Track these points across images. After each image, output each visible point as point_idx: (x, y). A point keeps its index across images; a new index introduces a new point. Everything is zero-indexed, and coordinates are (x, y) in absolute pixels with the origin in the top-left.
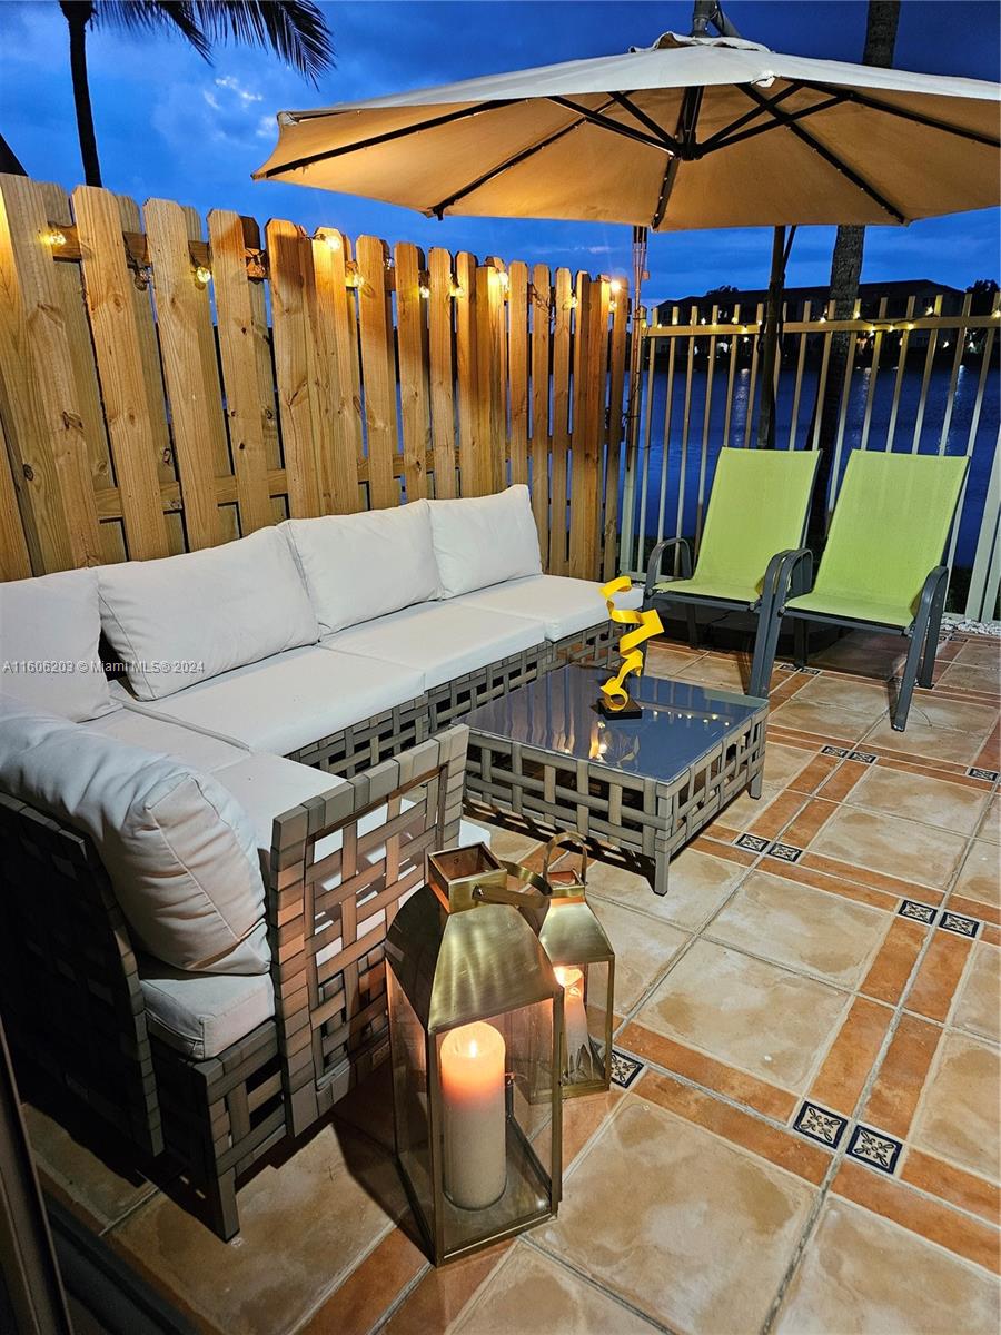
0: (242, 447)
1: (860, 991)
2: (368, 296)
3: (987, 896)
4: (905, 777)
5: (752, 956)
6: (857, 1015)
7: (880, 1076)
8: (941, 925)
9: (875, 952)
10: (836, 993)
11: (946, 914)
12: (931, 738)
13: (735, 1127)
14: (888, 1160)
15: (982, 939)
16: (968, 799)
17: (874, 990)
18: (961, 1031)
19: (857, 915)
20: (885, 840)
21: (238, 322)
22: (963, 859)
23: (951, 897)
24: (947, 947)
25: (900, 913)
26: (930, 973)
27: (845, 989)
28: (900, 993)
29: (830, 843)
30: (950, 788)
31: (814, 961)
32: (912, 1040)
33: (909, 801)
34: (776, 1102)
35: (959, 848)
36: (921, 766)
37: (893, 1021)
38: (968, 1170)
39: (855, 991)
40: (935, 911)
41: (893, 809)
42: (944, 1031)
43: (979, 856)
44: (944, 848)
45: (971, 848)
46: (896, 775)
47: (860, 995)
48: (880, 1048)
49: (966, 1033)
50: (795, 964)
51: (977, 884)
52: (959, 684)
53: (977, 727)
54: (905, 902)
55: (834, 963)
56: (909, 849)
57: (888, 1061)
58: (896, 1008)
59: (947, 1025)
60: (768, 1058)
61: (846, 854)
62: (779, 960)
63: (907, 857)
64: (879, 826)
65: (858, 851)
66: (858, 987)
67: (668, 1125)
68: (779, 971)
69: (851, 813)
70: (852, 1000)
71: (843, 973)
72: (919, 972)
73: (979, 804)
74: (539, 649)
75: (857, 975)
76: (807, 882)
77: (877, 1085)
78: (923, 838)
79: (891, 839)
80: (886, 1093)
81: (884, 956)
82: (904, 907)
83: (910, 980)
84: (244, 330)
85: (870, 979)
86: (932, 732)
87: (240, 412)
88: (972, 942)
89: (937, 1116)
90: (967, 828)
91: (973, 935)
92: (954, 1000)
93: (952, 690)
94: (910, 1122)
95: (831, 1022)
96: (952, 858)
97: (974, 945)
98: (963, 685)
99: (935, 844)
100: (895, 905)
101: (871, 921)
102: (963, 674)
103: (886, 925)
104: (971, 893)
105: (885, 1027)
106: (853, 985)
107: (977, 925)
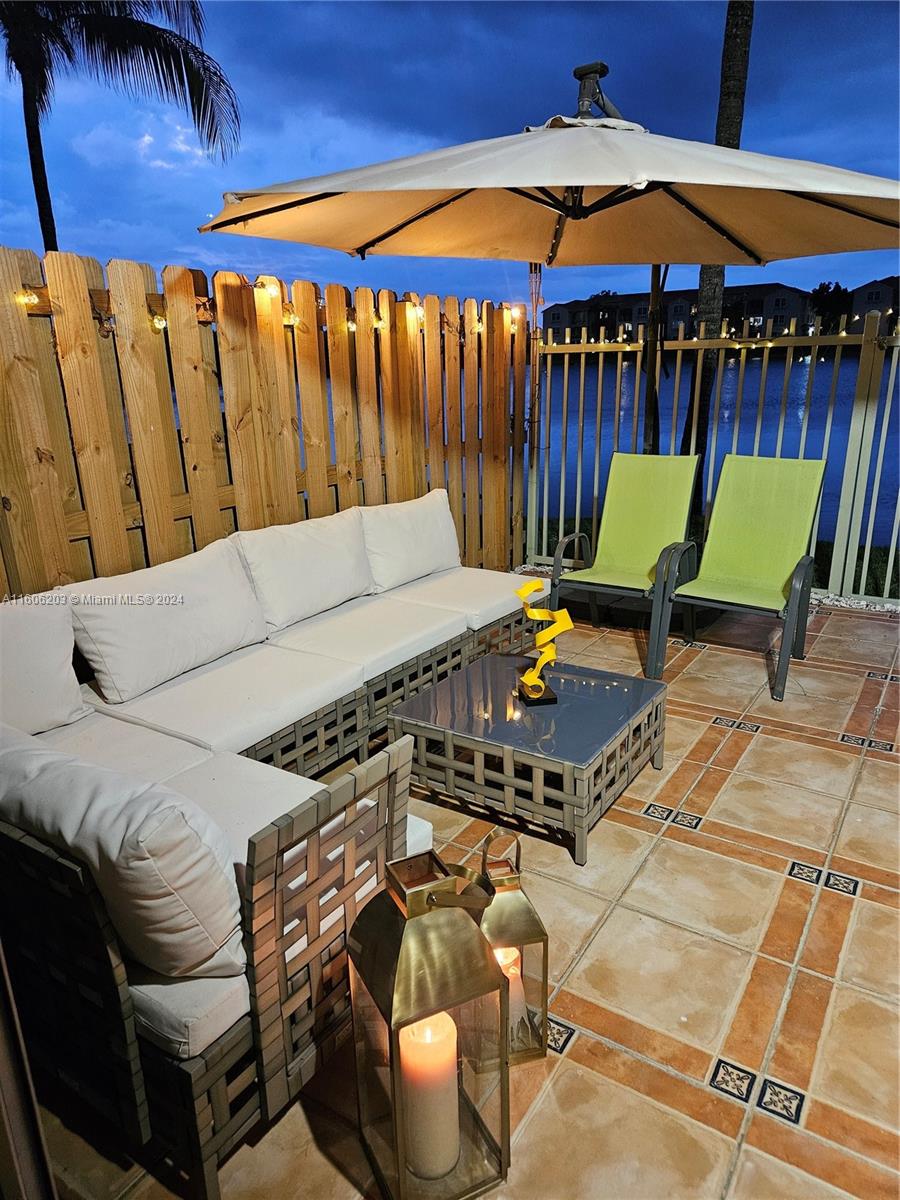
0: (195, 468)
1: (760, 951)
2: (304, 332)
3: (864, 855)
4: (787, 745)
5: (665, 921)
6: (760, 974)
7: (784, 1031)
8: (826, 885)
9: (771, 913)
10: (739, 953)
11: (829, 874)
12: (807, 706)
13: (659, 1087)
14: (793, 1111)
15: (862, 896)
16: (842, 763)
17: (773, 949)
18: (848, 985)
19: (752, 877)
20: (775, 805)
21: (189, 359)
22: (841, 819)
23: (833, 858)
24: (833, 906)
25: (790, 874)
26: (820, 931)
27: (748, 949)
28: (796, 950)
29: (725, 810)
30: (825, 754)
31: (718, 923)
32: (808, 995)
33: (792, 768)
34: (694, 1061)
35: (836, 811)
36: (799, 734)
37: (790, 979)
38: (863, 1117)
39: (756, 951)
40: (820, 872)
41: (777, 776)
42: (835, 985)
43: (855, 818)
44: (824, 811)
45: (847, 809)
46: (778, 743)
47: (761, 954)
48: (780, 1005)
49: (853, 987)
50: (701, 927)
51: (854, 845)
52: (827, 655)
53: (847, 695)
54: (794, 864)
55: (736, 925)
56: (794, 813)
57: (788, 1017)
58: (792, 966)
59: (837, 980)
60: (684, 1019)
61: (740, 820)
62: (688, 924)
63: (792, 821)
64: (767, 792)
65: (750, 817)
66: (757, 947)
67: (599, 1088)
68: (688, 934)
69: (741, 781)
70: (753, 959)
71: (745, 934)
72: (809, 931)
73: (852, 767)
74: (462, 638)
75: (755, 935)
76: (708, 848)
77: (780, 1040)
78: (805, 802)
79: (777, 804)
80: (788, 1047)
81: (779, 916)
82: (793, 868)
83: (802, 939)
84: (195, 368)
85: (768, 938)
86: (807, 701)
87: (193, 439)
88: (853, 899)
89: (833, 1067)
90: (843, 792)
91: (854, 893)
92: (841, 956)
93: (822, 661)
94: (810, 1074)
95: (737, 982)
96: (831, 820)
97: (855, 903)
98: (830, 655)
99: (816, 807)
100: (785, 867)
101: (765, 883)
102: (829, 645)
103: (778, 887)
104: (850, 853)
105: (783, 985)
106: (754, 945)
107: (857, 883)
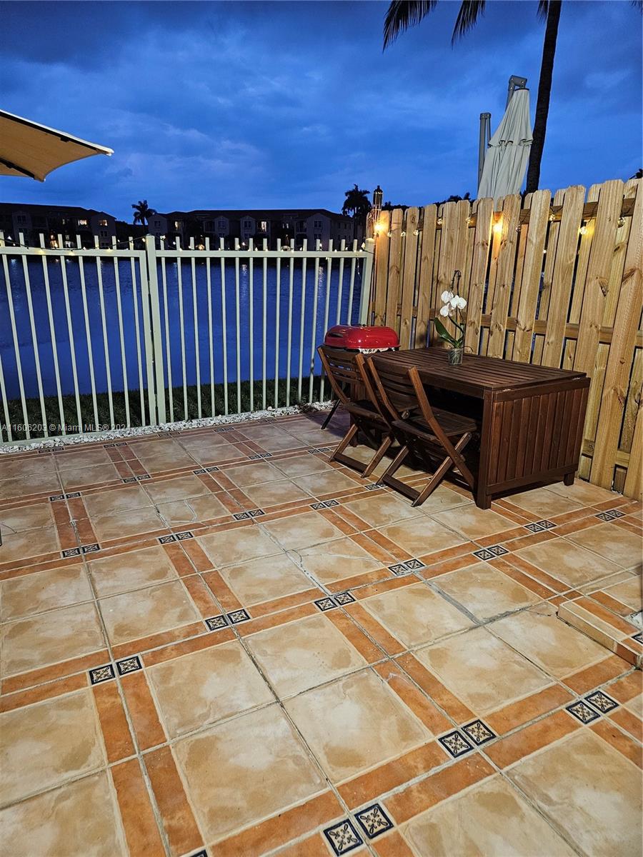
1: (110, 762)
3: (129, 635)
4: (28, 580)
5: (20, 802)
6: (121, 784)
7: (163, 813)
8: (121, 674)
9: (98, 725)
10: (97, 778)
11: (118, 664)
12: (22, 541)
15: (146, 666)
16: (75, 574)
17: (117, 754)
18: (178, 738)
20: (49, 634)
22: (100, 617)
23: (113, 650)
24: (134, 687)
25: (93, 683)
26: (137, 713)
27: (101, 769)
28: (132, 742)
29: (12, 662)
30: (60, 573)
31: (66, 766)
32: (161, 769)
33: (43, 596)
35: (93, 612)
36: (31, 565)
37: (142, 767)
38: (243, 828)
39: (107, 766)
40: (111, 666)
41: (36, 608)
42: (171, 746)
43: (107, 611)
44: (85, 617)
45: (99, 608)
46: (20, 581)
47: (112, 765)
48: (148, 793)
49: (181, 737)
50: (55, 780)
51: (120, 631)
52: (12, 495)
53: (44, 521)
54: (90, 672)
55: (77, 758)
56: (66, 632)
57: (159, 799)
58: (137, 755)
59: (169, 742)
61: (24, 663)
62: (44, 786)
63: (68, 639)
64: (37, 627)
65: (36, 655)
66: (106, 762)
68: (48, 797)
69: (10, 629)
70: (109, 774)
71: (91, 758)
72: (131, 717)
73: (83, 574)
75: (99, 752)
76: (18, 705)
77: (165, 823)
78: (69, 617)
79: (50, 632)
80: (174, 823)
81: (106, 723)
82: (92, 677)
83: (130, 728)
85: (109, 747)
86: (20, 537)
88: (143, 672)
89: (206, 810)
90: (89, 596)
91: (141, 667)
92: (161, 721)
93: (12, 501)
94: (197, 830)
95: (109, 803)
96: (94, 622)
97: (145, 674)
98: (15, 495)
99: (79, 618)
100: (86, 680)
101: (79, 703)
102: (10, 486)
103: (91, 699)
104: (120, 639)
105: (141, 776)
106: (103, 761)
107: (137, 658)
